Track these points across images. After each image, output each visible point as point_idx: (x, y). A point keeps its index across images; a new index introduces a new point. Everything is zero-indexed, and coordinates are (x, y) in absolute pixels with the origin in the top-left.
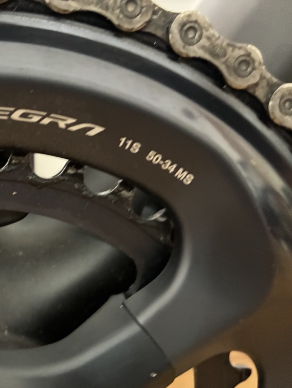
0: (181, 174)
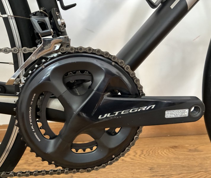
0: (34, 95)
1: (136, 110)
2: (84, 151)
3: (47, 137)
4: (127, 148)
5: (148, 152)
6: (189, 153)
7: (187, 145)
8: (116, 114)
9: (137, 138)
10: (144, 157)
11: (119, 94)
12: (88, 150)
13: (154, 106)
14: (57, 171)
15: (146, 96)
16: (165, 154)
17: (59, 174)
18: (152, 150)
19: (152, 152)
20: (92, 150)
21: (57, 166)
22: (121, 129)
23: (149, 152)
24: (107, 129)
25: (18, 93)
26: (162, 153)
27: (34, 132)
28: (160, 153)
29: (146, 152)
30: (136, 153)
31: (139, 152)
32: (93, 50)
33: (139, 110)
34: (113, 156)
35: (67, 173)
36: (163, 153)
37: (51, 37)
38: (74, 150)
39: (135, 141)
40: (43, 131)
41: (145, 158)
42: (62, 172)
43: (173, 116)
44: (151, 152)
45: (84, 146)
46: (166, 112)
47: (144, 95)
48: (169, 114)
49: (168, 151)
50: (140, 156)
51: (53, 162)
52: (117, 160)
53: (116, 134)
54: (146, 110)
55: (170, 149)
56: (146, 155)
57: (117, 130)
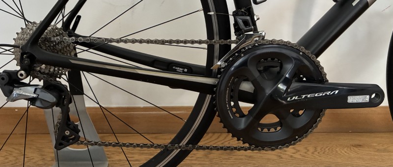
0: (232, 78)
1: (321, 95)
2: (269, 130)
3: (238, 115)
4: (310, 130)
5: (323, 149)
6: (377, 153)
7: (375, 145)
8: (303, 97)
9: (320, 120)
10: (317, 154)
11: (305, 79)
12: (272, 130)
13: (337, 91)
14: (243, 147)
15: (329, 82)
16: (346, 154)
17: (246, 150)
18: (329, 148)
19: (329, 149)
20: (276, 130)
21: (244, 143)
22: (305, 112)
23: (325, 149)
24: (291, 111)
25: (219, 76)
26: (341, 152)
27: (228, 110)
28: (339, 152)
29: (321, 149)
30: (308, 150)
31: (311, 149)
32: (285, 42)
33: (324, 94)
34: (297, 137)
35: (253, 150)
36: (343, 152)
37: (252, 33)
38: (260, 129)
39: (318, 124)
40: (234, 110)
41: (320, 156)
42: (249, 149)
43: (355, 101)
44: (327, 149)
45: (269, 126)
46: (349, 98)
47: (328, 81)
48: (351, 99)
49: (349, 149)
50: (313, 153)
51: (241, 139)
52: (300, 141)
53: (299, 116)
54: (330, 95)
55: (352, 147)
56: (320, 153)
57: (301, 112)
